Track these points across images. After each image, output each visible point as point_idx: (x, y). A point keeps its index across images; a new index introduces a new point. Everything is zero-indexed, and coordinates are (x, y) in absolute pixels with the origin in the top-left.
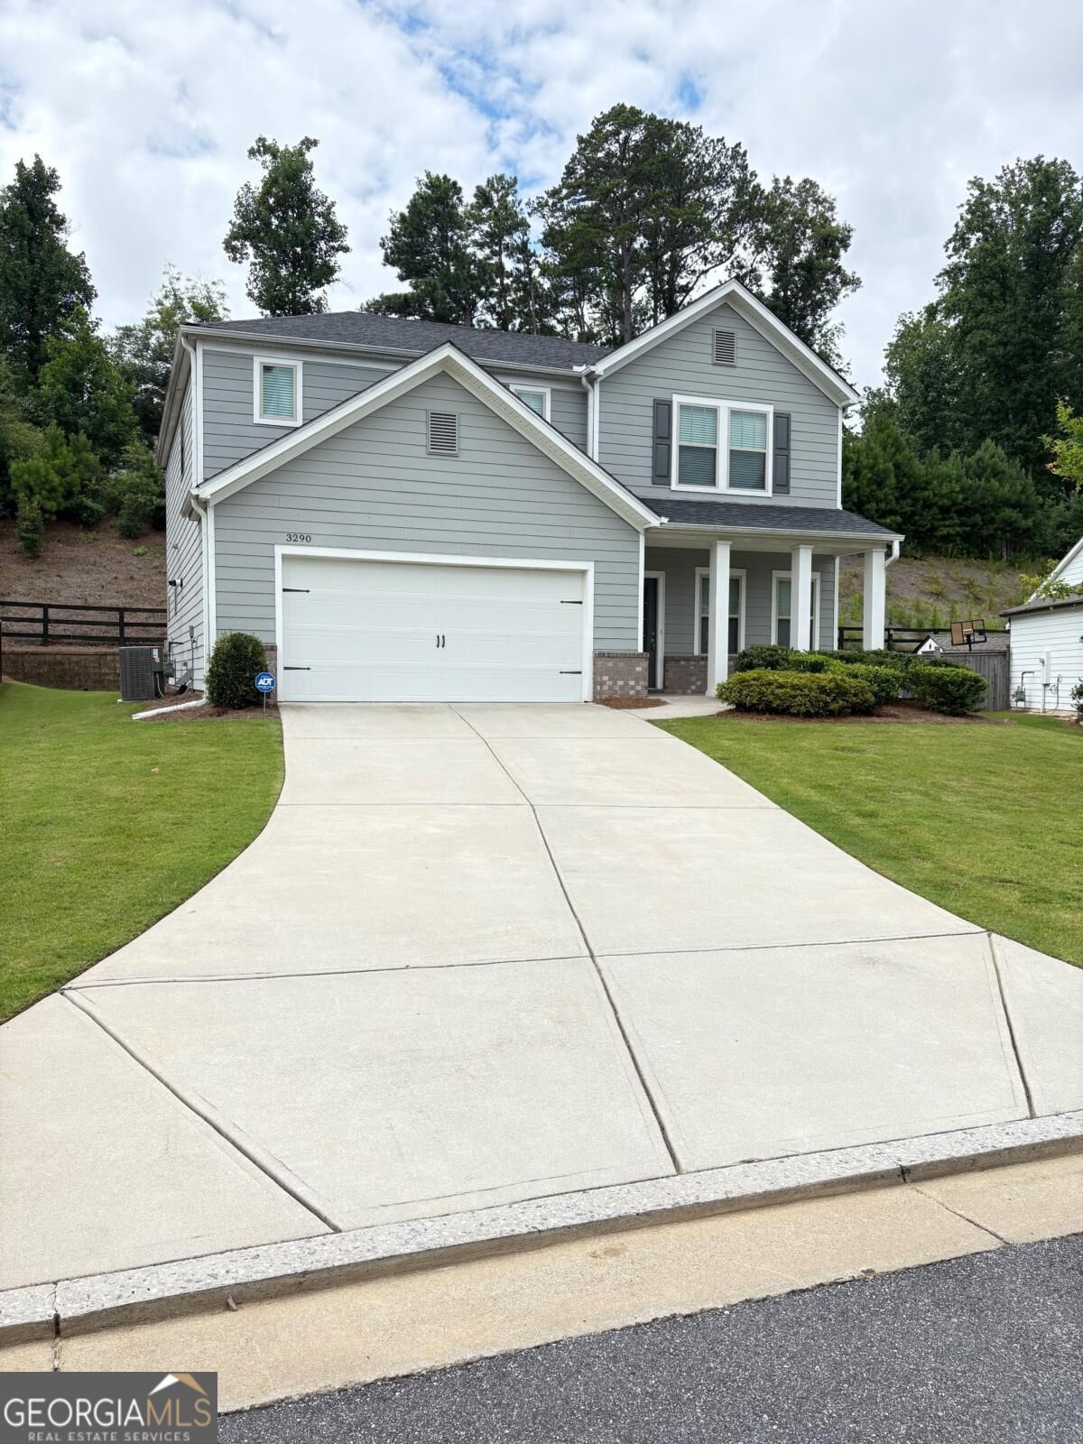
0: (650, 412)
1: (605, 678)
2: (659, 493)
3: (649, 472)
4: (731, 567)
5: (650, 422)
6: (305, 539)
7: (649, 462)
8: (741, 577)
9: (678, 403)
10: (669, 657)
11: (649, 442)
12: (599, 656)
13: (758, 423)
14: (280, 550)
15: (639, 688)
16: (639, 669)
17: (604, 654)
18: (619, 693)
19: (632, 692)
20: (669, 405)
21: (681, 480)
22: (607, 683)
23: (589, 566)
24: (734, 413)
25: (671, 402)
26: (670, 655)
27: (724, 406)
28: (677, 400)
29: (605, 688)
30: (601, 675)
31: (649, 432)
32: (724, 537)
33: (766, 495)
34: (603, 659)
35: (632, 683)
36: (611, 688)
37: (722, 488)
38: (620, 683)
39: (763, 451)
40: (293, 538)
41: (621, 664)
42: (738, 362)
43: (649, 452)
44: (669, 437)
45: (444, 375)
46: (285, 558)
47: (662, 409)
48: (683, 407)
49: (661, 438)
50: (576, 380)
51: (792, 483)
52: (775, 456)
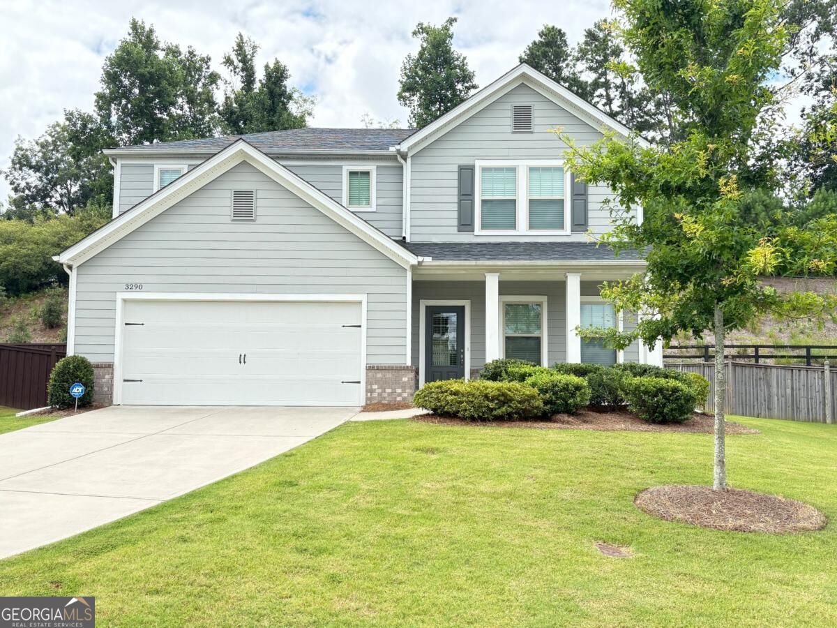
0: (456, 176)
1: (375, 387)
2: (465, 238)
3: (455, 222)
4: (500, 294)
5: (456, 183)
6: (139, 287)
7: (455, 215)
8: (542, 302)
9: (480, 166)
10: (473, 370)
11: (456, 199)
12: (370, 368)
13: (557, 175)
14: (120, 296)
15: (405, 395)
16: (405, 379)
17: (373, 367)
18: (387, 399)
19: (399, 399)
20: (472, 169)
21: (483, 227)
22: (377, 391)
23: (363, 298)
24: (531, 169)
25: (474, 166)
26: (474, 368)
27: (523, 165)
28: (479, 164)
29: (375, 395)
30: (371, 384)
31: (456, 191)
32: (492, 270)
33: (565, 234)
34: (373, 371)
35: (399, 391)
36: (380, 395)
37: (523, 231)
38: (389, 390)
39: (562, 198)
40: (129, 287)
41: (389, 375)
42: (536, 129)
43: (455, 207)
44: (472, 194)
45: (244, 163)
46: (125, 301)
47: (466, 174)
48: (484, 169)
49: (466, 194)
50: (392, 158)
51: (591, 222)
52: (573, 201)
